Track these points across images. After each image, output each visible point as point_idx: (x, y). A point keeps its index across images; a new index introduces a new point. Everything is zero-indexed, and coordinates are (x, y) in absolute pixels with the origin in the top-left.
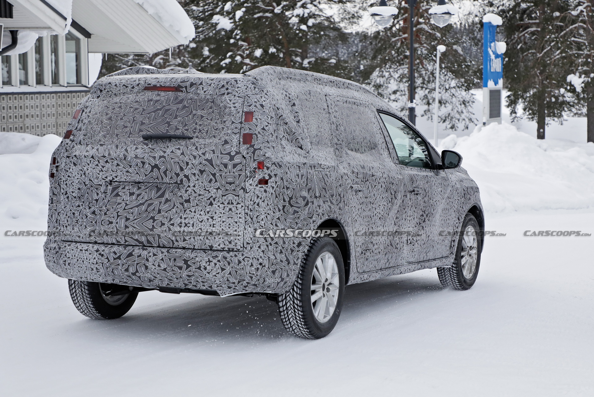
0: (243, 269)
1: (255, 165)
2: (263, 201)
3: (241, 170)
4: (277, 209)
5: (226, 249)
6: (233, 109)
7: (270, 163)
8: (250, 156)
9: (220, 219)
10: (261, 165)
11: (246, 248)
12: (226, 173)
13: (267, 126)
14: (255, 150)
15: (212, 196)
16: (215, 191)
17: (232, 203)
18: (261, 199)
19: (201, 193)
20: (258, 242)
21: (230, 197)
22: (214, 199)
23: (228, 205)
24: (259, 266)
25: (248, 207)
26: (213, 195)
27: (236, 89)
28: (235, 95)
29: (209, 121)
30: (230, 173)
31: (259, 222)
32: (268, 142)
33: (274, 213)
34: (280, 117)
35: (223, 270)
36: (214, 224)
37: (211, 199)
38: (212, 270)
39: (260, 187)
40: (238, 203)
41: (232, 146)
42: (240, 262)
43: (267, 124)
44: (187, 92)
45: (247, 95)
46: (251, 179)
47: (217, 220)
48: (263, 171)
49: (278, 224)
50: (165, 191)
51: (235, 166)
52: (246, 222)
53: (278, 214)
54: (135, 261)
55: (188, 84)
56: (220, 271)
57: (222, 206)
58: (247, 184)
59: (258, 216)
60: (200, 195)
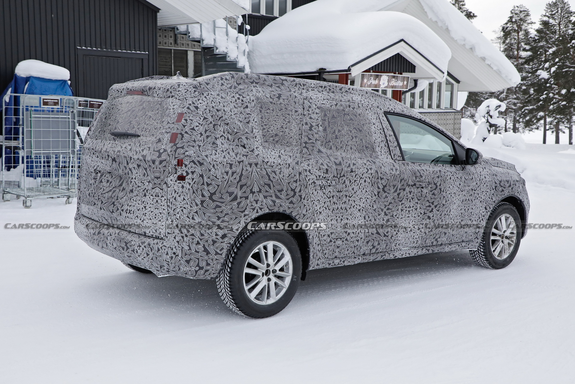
0: (161, 256)
1: (175, 162)
2: (180, 196)
3: (165, 166)
4: (194, 204)
5: (154, 236)
6: (172, 110)
7: (189, 161)
8: (172, 154)
9: (150, 209)
10: (180, 163)
11: (167, 237)
12: (153, 169)
13: (197, 126)
14: (177, 148)
15: (145, 189)
16: (147, 183)
17: (158, 196)
18: (178, 193)
19: (140, 185)
20: (174, 233)
21: (157, 190)
22: (147, 191)
23: (155, 198)
24: (173, 255)
25: (169, 200)
26: (146, 187)
27: (177, 93)
28: (176, 98)
29: (153, 121)
30: (157, 168)
31: (175, 215)
32: (195, 141)
33: (191, 207)
34: (220, 118)
35: (148, 255)
36: (145, 213)
37: (145, 191)
38: (141, 254)
39: (179, 183)
40: (162, 197)
41: (162, 144)
42: (159, 250)
43: (198, 125)
44: (148, 95)
45: (185, 98)
46: (172, 175)
47: (148, 210)
48: (181, 168)
49: (195, 218)
50: (123, 181)
51: (161, 162)
52: (168, 213)
53: (195, 208)
54: (101, 238)
55: (148, 88)
56: (145, 255)
57: (152, 197)
58: (169, 179)
59: (175, 209)
60: (139, 187)
